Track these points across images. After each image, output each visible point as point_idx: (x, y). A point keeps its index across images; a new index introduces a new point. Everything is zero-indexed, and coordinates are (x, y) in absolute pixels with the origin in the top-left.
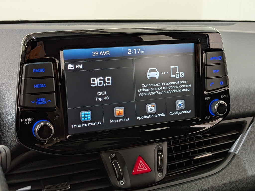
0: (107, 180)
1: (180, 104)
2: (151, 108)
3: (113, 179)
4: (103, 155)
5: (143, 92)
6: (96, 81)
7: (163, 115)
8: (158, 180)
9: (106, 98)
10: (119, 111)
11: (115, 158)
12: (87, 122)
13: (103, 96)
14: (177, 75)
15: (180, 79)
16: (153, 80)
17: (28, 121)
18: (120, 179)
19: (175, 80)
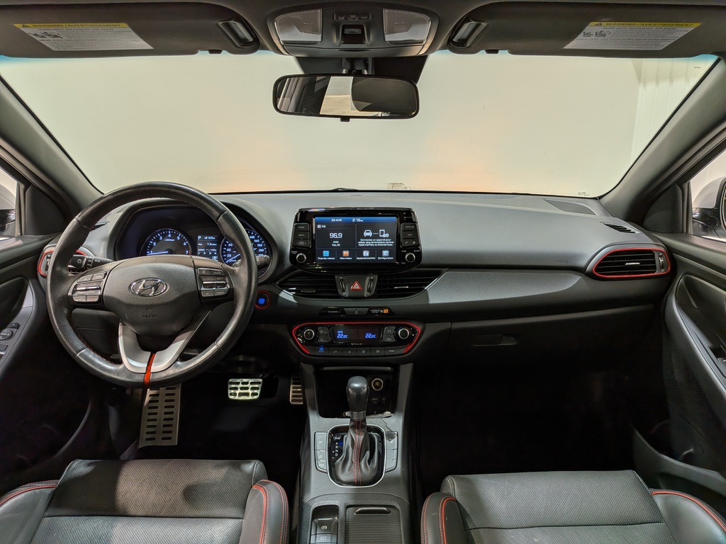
0: (337, 292)
1: (385, 253)
2: (366, 253)
3: (340, 291)
4: (336, 277)
5: (361, 243)
6: (333, 235)
7: (374, 258)
8: (365, 296)
9: (339, 245)
10: (346, 253)
11: (342, 280)
12: (327, 257)
13: (336, 244)
14: (384, 236)
15: (386, 238)
16: (368, 237)
17: (295, 252)
18: (344, 291)
19: (382, 238)
